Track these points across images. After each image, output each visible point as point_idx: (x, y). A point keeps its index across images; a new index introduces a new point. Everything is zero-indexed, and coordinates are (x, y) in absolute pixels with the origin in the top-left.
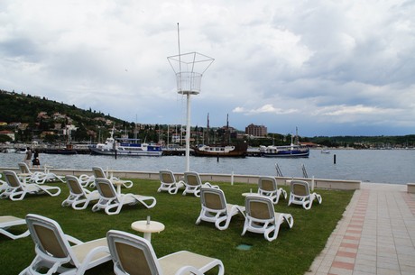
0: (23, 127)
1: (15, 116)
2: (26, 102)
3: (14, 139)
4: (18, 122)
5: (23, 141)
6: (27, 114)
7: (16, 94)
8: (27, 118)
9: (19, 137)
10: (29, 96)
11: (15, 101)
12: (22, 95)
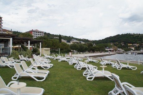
0: (137, 45)
1: (134, 42)
2: (138, 36)
3: (134, 49)
4: (135, 44)
5: (137, 50)
6: (139, 41)
7: (135, 34)
8: (139, 42)
9: (136, 49)
10: (139, 34)
11: (134, 36)
12: (137, 34)
